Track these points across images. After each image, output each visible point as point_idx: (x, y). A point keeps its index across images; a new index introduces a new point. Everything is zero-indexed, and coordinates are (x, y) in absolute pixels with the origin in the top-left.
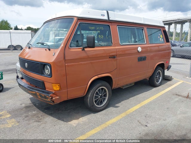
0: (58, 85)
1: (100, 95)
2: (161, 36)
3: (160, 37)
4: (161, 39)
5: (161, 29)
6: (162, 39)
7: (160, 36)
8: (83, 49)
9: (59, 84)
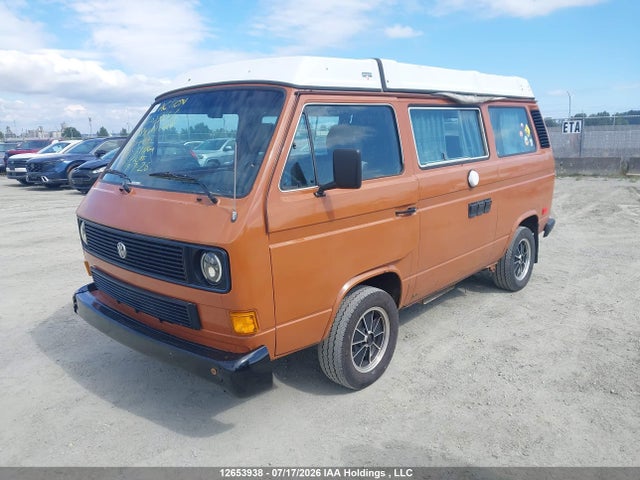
0: (252, 317)
1: (369, 332)
2: (527, 129)
3: (525, 134)
4: (526, 139)
5: (526, 105)
6: (531, 140)
7: (523, 129)
8: (320, 193)
9: (252, 314)
